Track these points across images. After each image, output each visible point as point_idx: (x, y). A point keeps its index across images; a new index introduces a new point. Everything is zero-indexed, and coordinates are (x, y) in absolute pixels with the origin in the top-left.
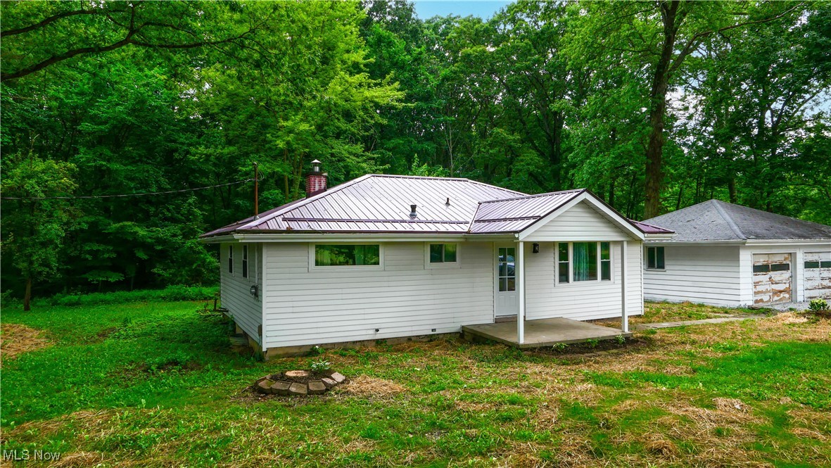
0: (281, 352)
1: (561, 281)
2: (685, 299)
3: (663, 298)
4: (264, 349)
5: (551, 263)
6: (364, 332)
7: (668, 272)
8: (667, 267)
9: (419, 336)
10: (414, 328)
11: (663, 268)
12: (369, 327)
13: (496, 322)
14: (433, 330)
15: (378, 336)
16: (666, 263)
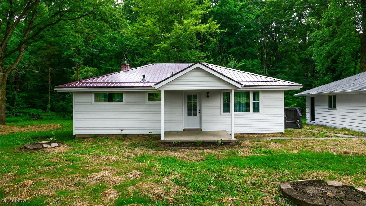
0: (81, 136)
1: (224, 112)
2: (344, 126)
3: (335, 125)
4: (74, 135)
5: (220, 102)
6: (116, 131)
7: (337, 110)
8: (337, 107)
9: (144, 134)
10: (140, 131)
11: (335, 108)
12: (119, 129)
13: (184, 131)
14: (150, 132)
15: (123, 133)
16: (337, 105)
